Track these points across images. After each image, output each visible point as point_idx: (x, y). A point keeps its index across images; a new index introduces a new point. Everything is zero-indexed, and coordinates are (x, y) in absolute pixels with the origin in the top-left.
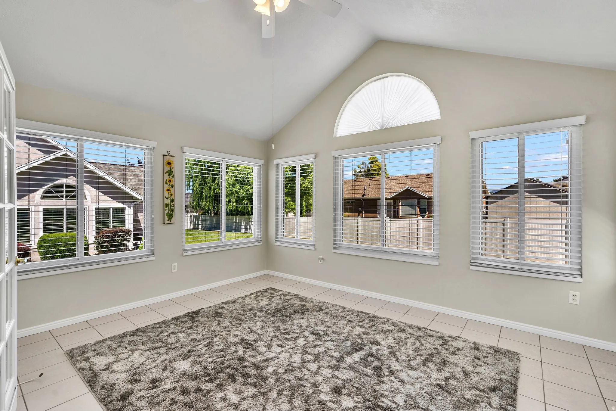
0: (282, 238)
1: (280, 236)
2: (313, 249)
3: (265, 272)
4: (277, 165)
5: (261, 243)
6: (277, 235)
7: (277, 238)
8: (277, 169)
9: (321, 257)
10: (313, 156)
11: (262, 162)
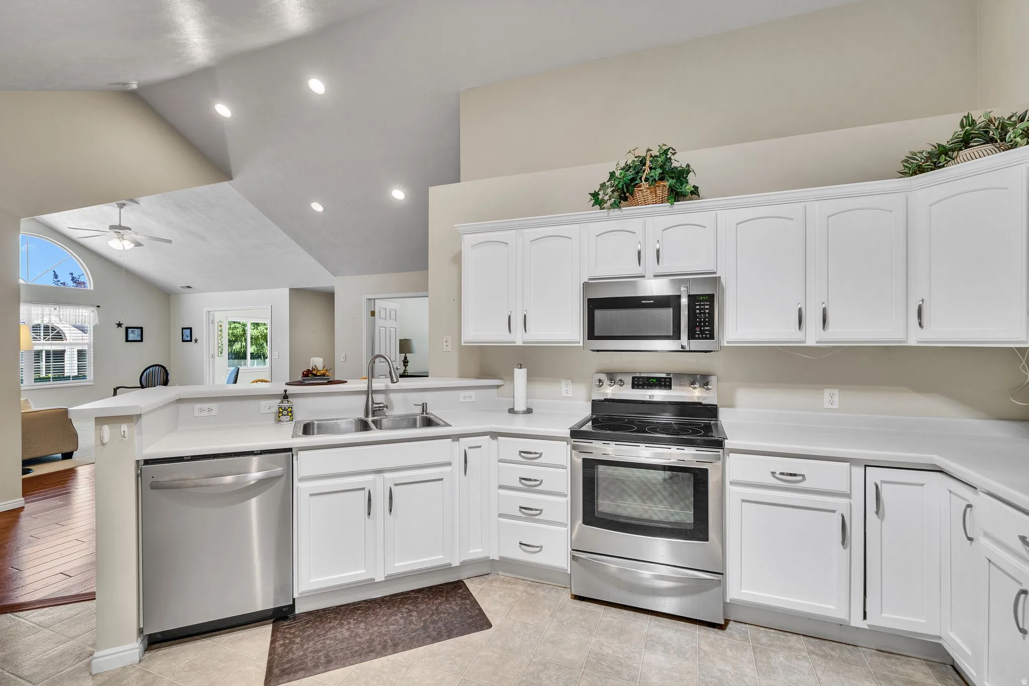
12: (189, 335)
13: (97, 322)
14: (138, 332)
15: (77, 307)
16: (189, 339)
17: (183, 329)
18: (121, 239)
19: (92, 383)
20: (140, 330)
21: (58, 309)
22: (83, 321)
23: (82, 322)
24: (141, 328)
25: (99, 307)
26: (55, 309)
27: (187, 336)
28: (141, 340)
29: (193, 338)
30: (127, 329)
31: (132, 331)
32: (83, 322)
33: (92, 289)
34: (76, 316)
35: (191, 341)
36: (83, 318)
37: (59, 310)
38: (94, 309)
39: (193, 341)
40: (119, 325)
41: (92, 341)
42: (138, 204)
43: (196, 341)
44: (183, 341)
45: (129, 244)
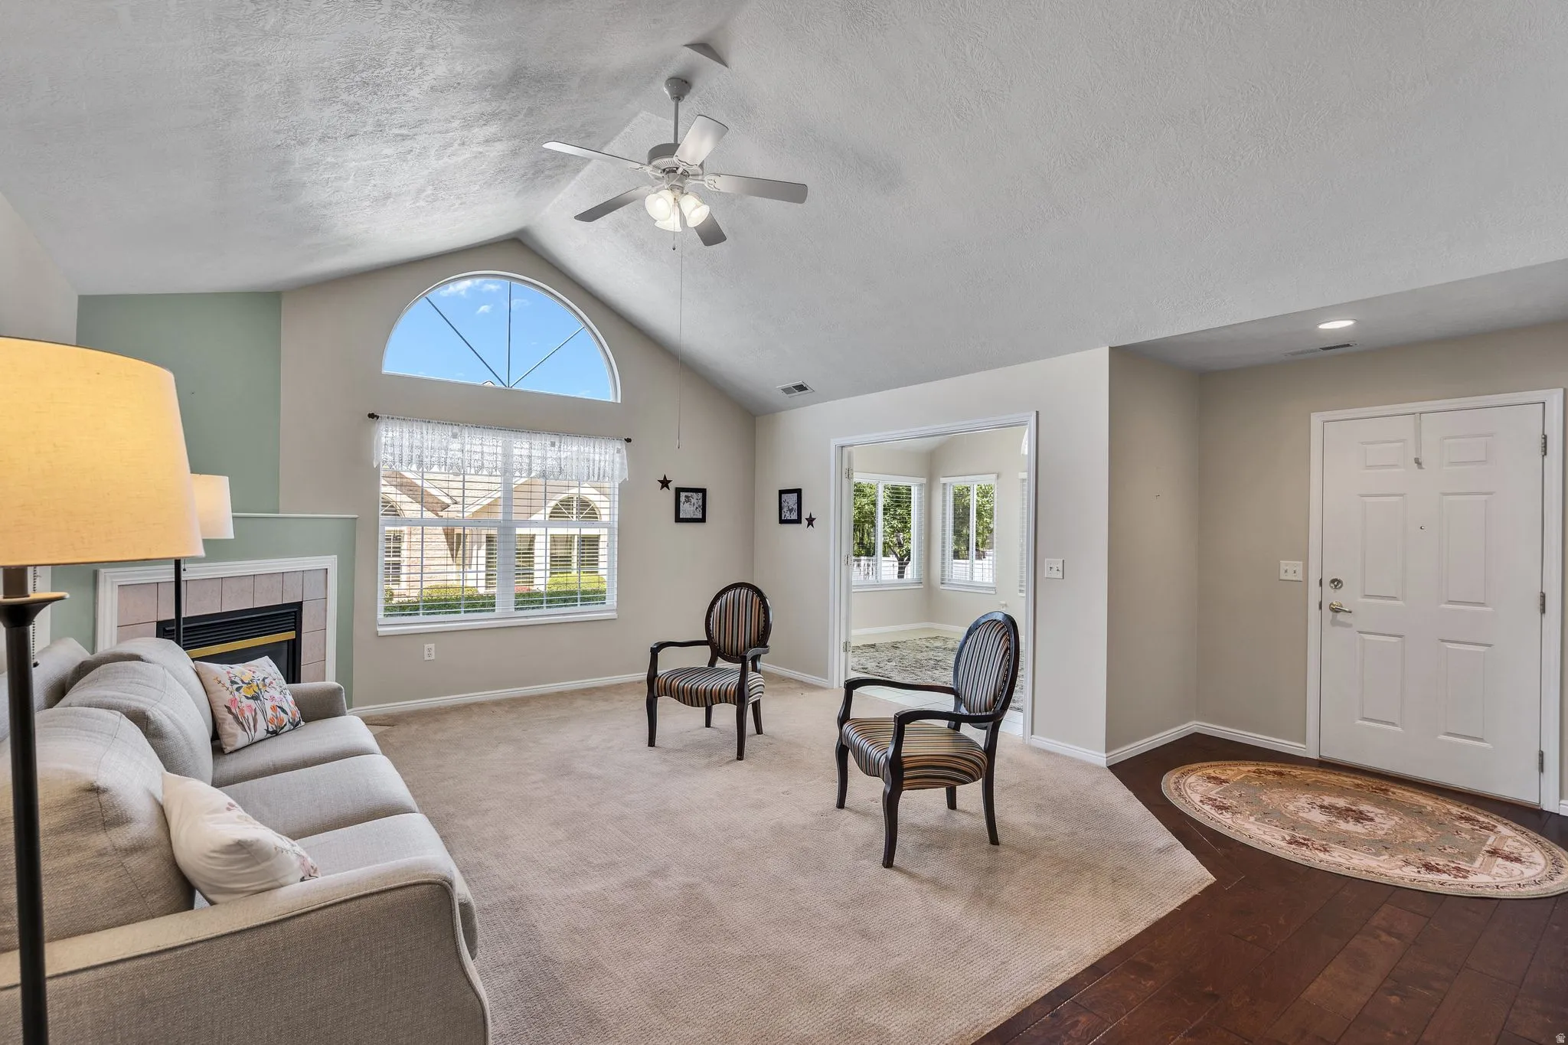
0: (949, 580)
1: (947, 577)
2: (994, 592)
3: (926, 625)
4: (944, 484)
5: (921, 587)
6: (943, 575)
7: (942, 580)
8: (944, 489)
9: (1004, 602)
10: (994, 476)
11: (924, 480)
12: (796, 507)
13: (626, 475)
14: (696, 498)
15: (592, 440)
16: (794, 516)
17: (781, 492)
18: (678, 192)
19: (613, 615)
20: (700, 495)
21: (557, 444)
22: (602, 472)
23: (599, 475)
24: (703, 491)
25: (628, 440)
26: (553, 444)
27: (791, 511)
28: (703, 520)
29: (805, 515)
30: (678, 491)
31: (686, 496)
32: (601, 476)
33: (619, 401)
34: (588, 460)
35: (798, 521)
36: (602, 464)
37: (560, 447)
38: (620, 445)
39: (805, 522)
40: (665, 483)
41: (616, 518)
42: (726, 66)
43: (811, 521)
44: (782, 521)
45: (697, 207)
